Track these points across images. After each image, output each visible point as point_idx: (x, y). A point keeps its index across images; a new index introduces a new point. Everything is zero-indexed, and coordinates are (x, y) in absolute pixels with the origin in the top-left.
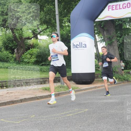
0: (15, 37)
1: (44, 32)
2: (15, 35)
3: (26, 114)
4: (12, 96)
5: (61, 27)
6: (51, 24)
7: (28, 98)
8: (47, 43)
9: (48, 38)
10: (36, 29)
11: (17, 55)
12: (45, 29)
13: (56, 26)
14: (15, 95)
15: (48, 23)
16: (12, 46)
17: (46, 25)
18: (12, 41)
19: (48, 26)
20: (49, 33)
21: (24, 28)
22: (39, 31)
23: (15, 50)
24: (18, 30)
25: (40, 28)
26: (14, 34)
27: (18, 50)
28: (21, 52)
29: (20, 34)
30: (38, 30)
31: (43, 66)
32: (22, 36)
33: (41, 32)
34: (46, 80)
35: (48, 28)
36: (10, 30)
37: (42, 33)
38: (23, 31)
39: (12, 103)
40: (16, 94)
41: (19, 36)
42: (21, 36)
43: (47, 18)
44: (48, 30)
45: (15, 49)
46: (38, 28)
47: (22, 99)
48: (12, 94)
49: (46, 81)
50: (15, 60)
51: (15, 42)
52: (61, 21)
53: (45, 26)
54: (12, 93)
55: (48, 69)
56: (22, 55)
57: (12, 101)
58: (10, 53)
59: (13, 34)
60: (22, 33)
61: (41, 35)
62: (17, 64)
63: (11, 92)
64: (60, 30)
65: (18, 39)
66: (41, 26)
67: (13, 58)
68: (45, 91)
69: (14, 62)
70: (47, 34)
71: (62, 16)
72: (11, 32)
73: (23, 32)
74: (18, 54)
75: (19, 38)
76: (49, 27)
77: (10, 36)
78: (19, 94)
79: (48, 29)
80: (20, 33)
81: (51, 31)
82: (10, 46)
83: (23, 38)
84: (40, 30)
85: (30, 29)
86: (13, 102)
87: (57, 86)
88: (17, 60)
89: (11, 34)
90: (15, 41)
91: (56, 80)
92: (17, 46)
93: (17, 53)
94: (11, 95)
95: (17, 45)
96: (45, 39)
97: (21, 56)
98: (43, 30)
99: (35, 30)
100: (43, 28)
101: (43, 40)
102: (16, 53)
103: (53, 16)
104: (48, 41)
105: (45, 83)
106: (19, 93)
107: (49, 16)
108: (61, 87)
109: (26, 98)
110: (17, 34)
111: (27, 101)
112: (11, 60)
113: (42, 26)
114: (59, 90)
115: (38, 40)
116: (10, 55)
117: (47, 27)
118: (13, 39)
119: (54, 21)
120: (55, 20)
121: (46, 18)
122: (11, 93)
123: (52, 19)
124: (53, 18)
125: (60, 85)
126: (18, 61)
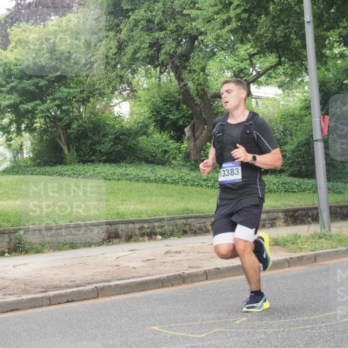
0: (185, 91)
1: (269, 76)
2: (185, 85)
3: (221, 315)
4: (180, 261)
5: (321, 58)
6: (291, 51)
7: (227, 268)
8: (278, 107)
9: (280, 91)
10: (246, 68)
11: (192, 145)
12: (271, 67)
13: (306, 57)
14: (188, 260)
15: (281, 47)
16: (178, 119)
17: (274, 55)
18: (178, 104)
19: (280, 58)
20: (283, 78)
21: (212, 66)
22: (254, 73)
23: (186, 130)
24: (195, 71)
25: (258, 65)
26: (181, 85)
27: (196, 130)
28: (203, 135)
29: (200, 84)
30: (251, 69)
31: (268, 175)
32: (206, 89)
33: (259, 75)
34: (277, 215)
35: (280, 63)
36: (172, 74)
37: (263, 78)
38: (207, 75)
39: (181, 282)
40: (192, 256)
41: (197, 90)
42: (203, 90)
43: (278, 33)
44: (280, 70)
45: (186, 126)
46: (252, 65)
47: (210, 271)
48: (179, 255)
49: (275, 219)
50: (187, 157)
51: (185, 107)
52: (320, 42)
53: (272, 59)
54: (180, 252)
55: (282, 183)
56: (206, 145)
57: (179, 275)
58: (172, 137)
59: (179, 84)
60: (206, 80)
61: (260, 84)
62: (191, 170)
63: (177, 250)
64: (318, 69)
65: (195, 98)
66: (261, 57)
67: (180, 153)
68: (275, 247)
69: (183, 165)
70: (277, 82)
71: (323, 25)
72: (174, 78)
73: (208, 78)
74: (195, 140)
75: (198, 94)
76: (283, 59)
77: (171, 91)
78: (200, 255)
79: (280, 67)
80: (201, 79)
81: (289, 71)
82: (172, 117)
83: (209, 95)
84: (256, 71)
85: (228, 68)
86: (182, 279)
87: (308, 234)
88: (192, 157)
89: (175, 82)
90: (186, 104)
91: (305, 215)
92: (192, 119)
93: (192, 139)
94: (178, 257)
95: (191, 114)
96: (271, 96)
97: (204, 148)
98: (267, 70)
99: (241, 71)
100: (267, 65)
101: (267, 99)
102: (189, 137)
103: (295, 29)
104: (282, 103)
105: (275, 226)
106: (199, 252)
107: (285, 29)
108: (320, 238)
109: (219, 269)
110: (190, 85)
111: (224, 277)
112: (174, 158)
113: (262, 60)
114: (317, 246)
115: (253, 100)
116: (173, 145)
117: (278, 59)
118: (181, 97)
119: (298, 42)
120: (303, 38)
121: (274, 34)
122: (176, 252)
123: (292, 36)
124: (296, 34)
125: (319, 231)
126: (195, 161)
